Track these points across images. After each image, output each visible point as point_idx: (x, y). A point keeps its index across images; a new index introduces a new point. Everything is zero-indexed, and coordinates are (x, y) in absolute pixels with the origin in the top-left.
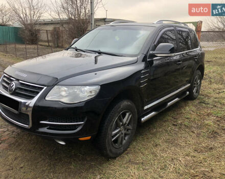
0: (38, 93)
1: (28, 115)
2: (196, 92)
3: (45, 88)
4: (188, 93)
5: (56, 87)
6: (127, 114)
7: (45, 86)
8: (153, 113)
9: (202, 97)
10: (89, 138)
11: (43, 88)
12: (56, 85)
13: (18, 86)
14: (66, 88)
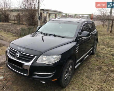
0: (32, 59)
1: (27, 70)
2: (95, 51)
3: (36, 57)
4: (92, 51)
5: (41, 56)
6: (70, 66)
7: (36, 56)
8: (79, 63)
9: (97, 53)
10: (56, 79)
11: (35, 57)
13: (21, 55)
14: (46, 57)
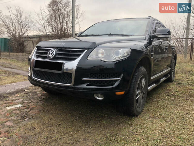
1: (71, 74)
2: (173, 77)
3: (86, 50)
4: (169, 75)
8: (154, 85)
10: (123, 93)
12: (95, 48)
14: (103, 50)
